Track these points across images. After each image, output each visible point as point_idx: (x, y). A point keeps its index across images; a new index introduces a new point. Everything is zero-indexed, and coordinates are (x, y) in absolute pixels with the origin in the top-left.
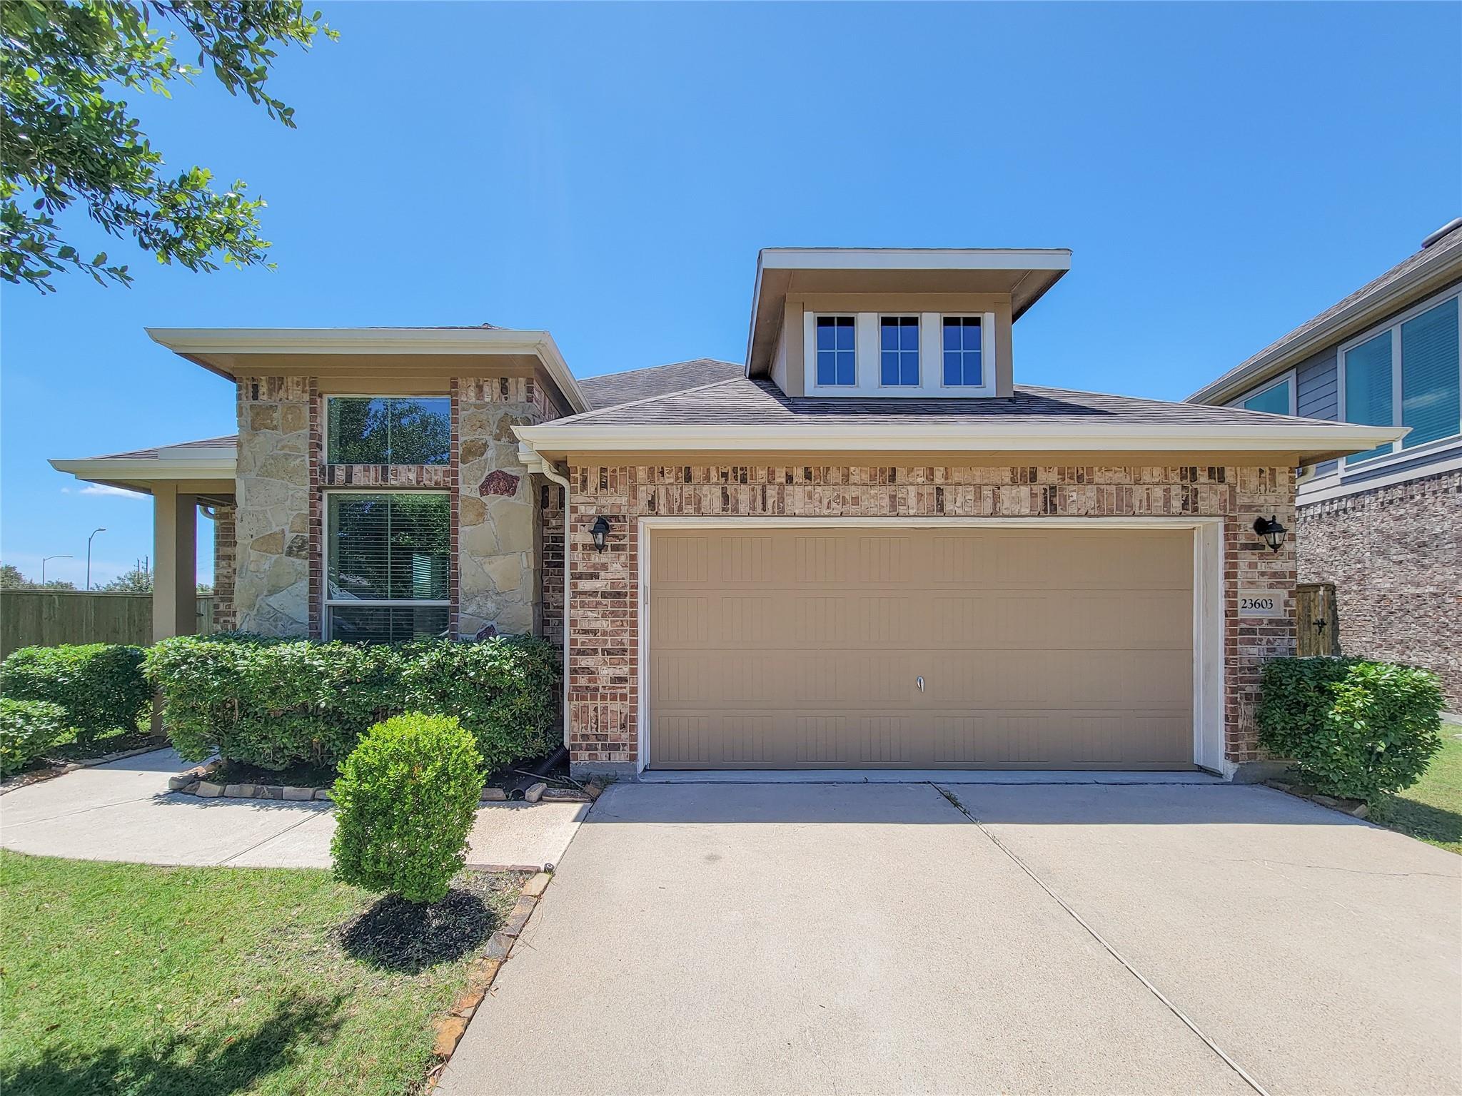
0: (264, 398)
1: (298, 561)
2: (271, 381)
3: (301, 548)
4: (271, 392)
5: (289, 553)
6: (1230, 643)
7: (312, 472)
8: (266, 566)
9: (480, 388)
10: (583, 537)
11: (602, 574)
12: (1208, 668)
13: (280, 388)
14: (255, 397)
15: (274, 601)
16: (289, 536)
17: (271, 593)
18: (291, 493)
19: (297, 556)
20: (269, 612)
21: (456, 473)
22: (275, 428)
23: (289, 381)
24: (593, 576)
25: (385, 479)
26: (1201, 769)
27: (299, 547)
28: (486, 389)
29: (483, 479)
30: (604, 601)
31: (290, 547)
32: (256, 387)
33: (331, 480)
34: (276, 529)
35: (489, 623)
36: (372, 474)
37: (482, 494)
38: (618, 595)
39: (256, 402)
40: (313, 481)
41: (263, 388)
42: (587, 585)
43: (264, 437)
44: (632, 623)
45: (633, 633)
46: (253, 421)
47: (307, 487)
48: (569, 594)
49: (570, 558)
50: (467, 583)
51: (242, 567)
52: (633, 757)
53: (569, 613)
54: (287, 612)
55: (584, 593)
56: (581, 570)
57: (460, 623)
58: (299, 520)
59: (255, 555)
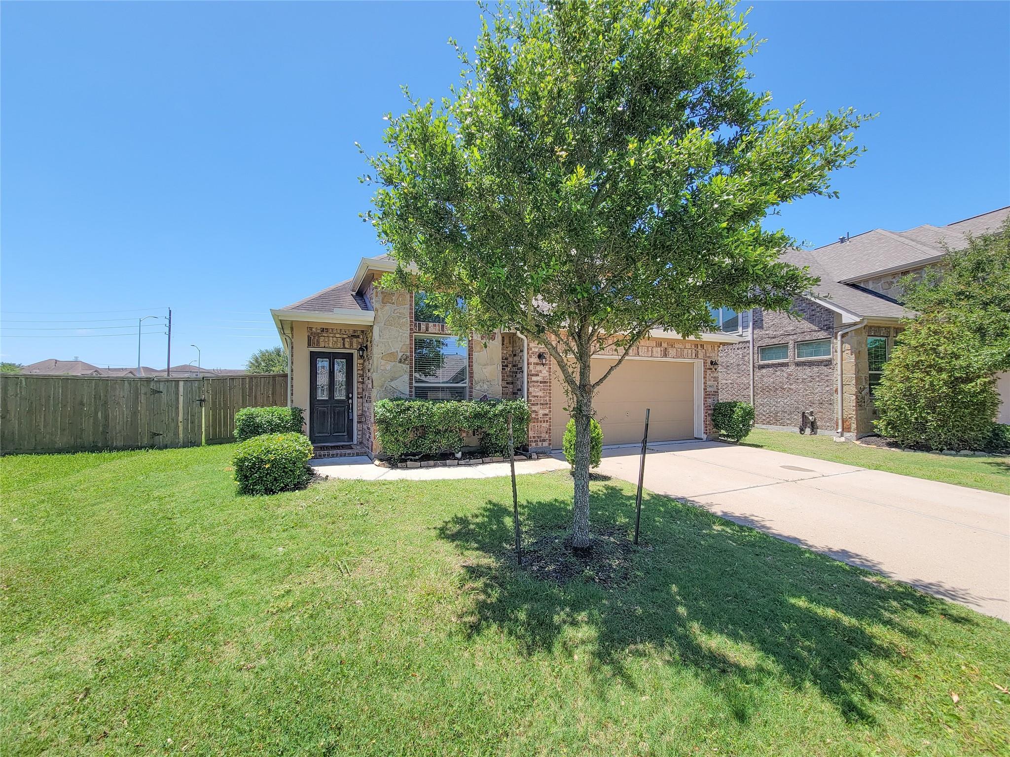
0: (388, 289)
1: (404, 366)
3: (406, 360)
5: (400, 362)
6: (705, 398)
7: (411, 325)
8: (388, 368)
10: (534, 360)
11: (540, 374)
12: (698, 406)
15: (392, 384)
16: (400, 355)
17: (392, 380)
18: (401, 334)
19: (404, 363)
20: (391, 389)
22: (393, 303)
24: (537, 375)
25: (443, 330)
26: (696, 438)
27: (404, 359)
30: (541, 385)
31: (400, 359)
33: (420, 329)
34: (393, 350)
35: (485, 394)
36: (437, 328)
37: (482, 339)
38: (545, 382)
39: (384, 290)
40: (411, 329)
42: (534, 378)
43: (388, 307)
44: (550, 393)
45: (550, 397)
46: (383, 299)
47: (409, 331)
48: (528, 382)
49: (528, 368)
50: (476, 377)
51: (377, 368)
52: (550, 444)
53: (528, 390)
54: (399, 389)
55: (534, 381)
56: (533, 372)
57: (474, 394)
58: (405, 347)
59: (383, 362)
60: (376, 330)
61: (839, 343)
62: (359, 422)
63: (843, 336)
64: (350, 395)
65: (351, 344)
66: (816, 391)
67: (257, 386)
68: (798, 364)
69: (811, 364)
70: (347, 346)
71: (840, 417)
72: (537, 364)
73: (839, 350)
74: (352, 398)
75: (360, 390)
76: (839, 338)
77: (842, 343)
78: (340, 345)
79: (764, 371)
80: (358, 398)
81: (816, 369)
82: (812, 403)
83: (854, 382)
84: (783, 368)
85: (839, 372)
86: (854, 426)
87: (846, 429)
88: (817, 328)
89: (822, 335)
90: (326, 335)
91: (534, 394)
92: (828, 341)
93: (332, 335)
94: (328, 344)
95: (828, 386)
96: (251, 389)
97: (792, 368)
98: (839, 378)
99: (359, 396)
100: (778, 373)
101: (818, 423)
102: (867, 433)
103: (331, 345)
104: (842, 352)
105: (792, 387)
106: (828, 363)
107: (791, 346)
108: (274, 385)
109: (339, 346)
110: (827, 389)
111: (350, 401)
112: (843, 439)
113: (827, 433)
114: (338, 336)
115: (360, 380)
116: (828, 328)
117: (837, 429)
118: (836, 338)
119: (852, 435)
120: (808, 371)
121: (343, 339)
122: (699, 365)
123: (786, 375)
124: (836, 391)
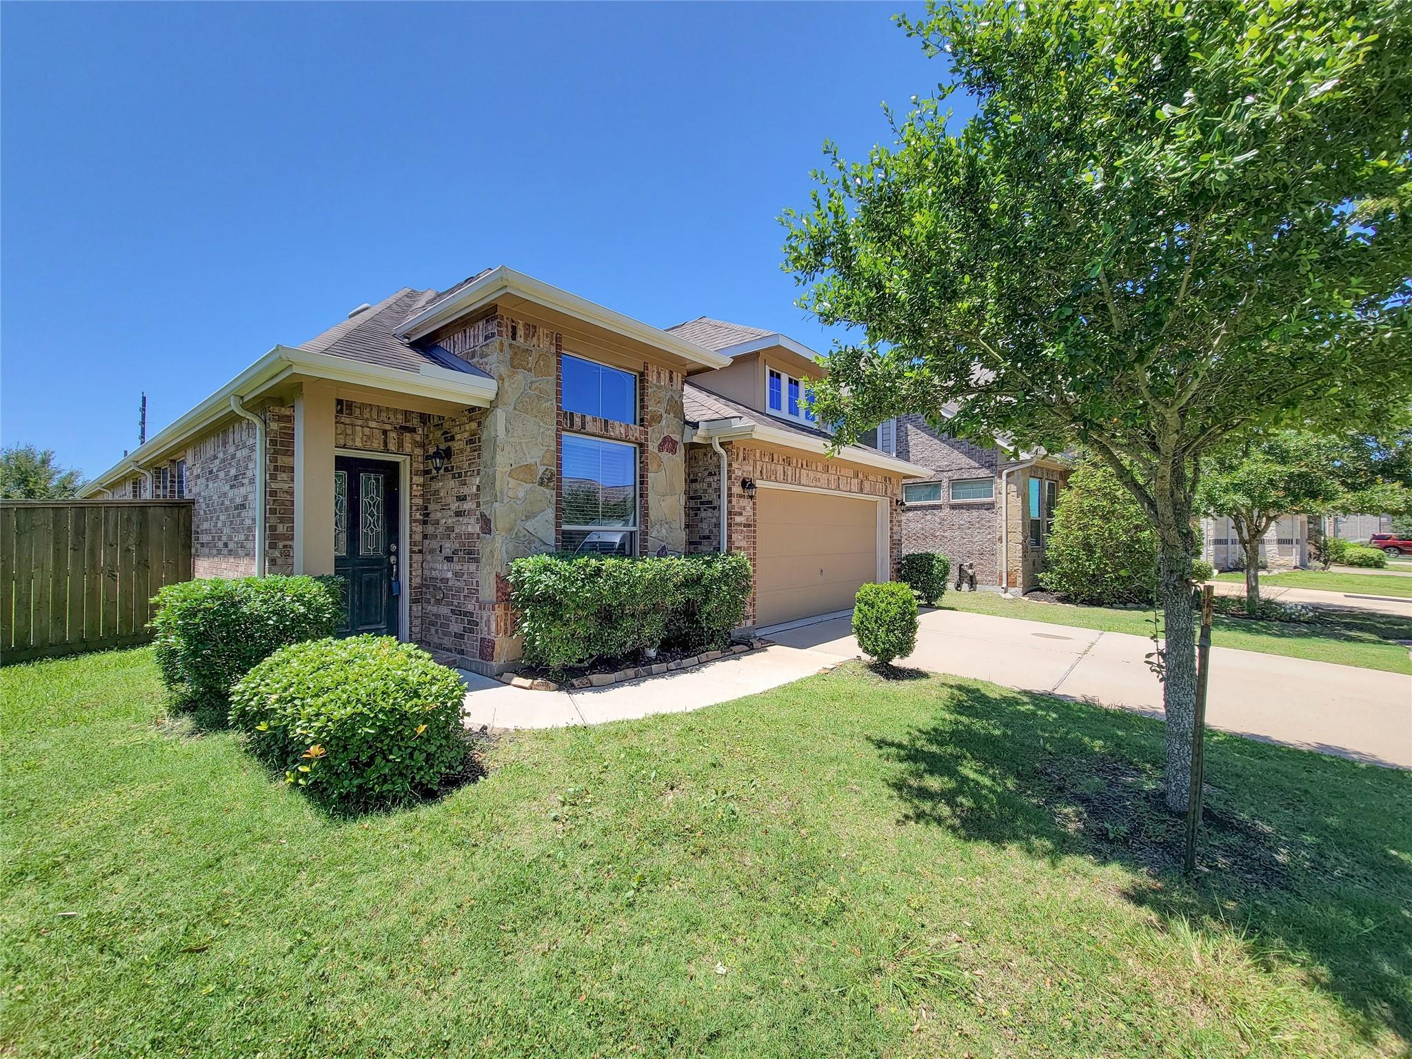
0: (520, 340)
1: (547, 491)
2: (527, 326)
3: (550, 480)
4: (526, 336)
5: (541, 484)
6: (891, 549)
7: (558, 415)
8: (521, 495)
9: (659, 373)
10: (737, 489)
11: (744, 512)
12: (885, 561)
13: (534, 336)
14: (514, 337)
15: (530, 525)
16: (542, 469)
17: (528, 518)
18: (542, 430)
19: (547, 486)
20: (525, 536)
21: (646, 433)
22: (529, 370)
23: (541, 331)
24: (741, 514)
25: (607, 430)
27: (548, 479)
28: (662, 375)
29: (660, 441)
30: (745, 529)
31: (542, 479)
32: (514, 328)
33: (572, 425)
34: (530, 461)
35: (663, 544)
36: (599, 424)
37: (659, 451)
38: (749, 526)
39: (514, 342)
40: (558, 423)
41: (521, 332)
42: (738, 519)
43: (520, 376)
44: (754, 543)
45: (754, 548)
46: (512, 359)
47: (554, 427)
48: (729, 525)
49: (730, 502)
50: (653, 514)
51: (502, 493)
52: (754, 623)
53: (730, 537)
54: (539, 535)
55: (737, 524)
56: (736, 510)
57: (649, 544)
58: (548, 455)
59: (512, 482)
60: (500, 418)
61: (1004, 483)
62: (414, 601)
63: (1008, 475)
64: (394, 547)
65: (400, 445)
66: (976, 539)
67: (96, 526)
68: (953, 507)
69: (969, 507)
70: (392, 447)
71: (1004, 570)
72: (741, 496)
73: (1004, 492)
74: (397, 554)
75: (418, 537)
76: (1004, 477)
77: (1008, 483)
78: (377, 443)
79: (910, 514)
80: (412, 552)
81: (975, 513)
82: (970, 554)
83: (1020, 529)
84: (935, 512)
85: (1004, 518)
86: (1020, 580)
87: (1012, 583)
88: (977, 465)
89: (984, 473)
90: (347, 421)
91: (737, 544)
92: (990, 480)
93: (360, 422)
94: (354, 440)
95: (989, 534)
96: (79, 532)
97: (947, 511)
98: (1004, 523)
99: (416, 549)
100: (929, 517)
101: (978, 578)
102: (1033, 588)
103: (358, 444)
104: (1007, 494)
105: (946, 534)
106: (990, 507)
107: (945, 484)
108: (143, 525)
109: (375, 445)
110: (989, 537)
111: (393, 559)
112: (1008, 596)
113: (988, 588)
114: (373, 424)
115: (418, 517)
116: (991, 465)
117: (1000, 584)
118: (1000, 477)
119: (1018, 590)
120: (966, 515)
121: (385, 432)
122: (884, 504)
123: (938, 520)
124: (1000, 539)
